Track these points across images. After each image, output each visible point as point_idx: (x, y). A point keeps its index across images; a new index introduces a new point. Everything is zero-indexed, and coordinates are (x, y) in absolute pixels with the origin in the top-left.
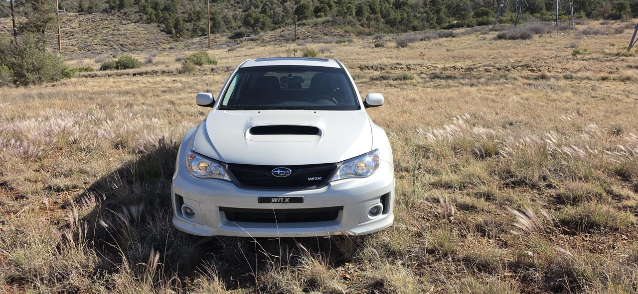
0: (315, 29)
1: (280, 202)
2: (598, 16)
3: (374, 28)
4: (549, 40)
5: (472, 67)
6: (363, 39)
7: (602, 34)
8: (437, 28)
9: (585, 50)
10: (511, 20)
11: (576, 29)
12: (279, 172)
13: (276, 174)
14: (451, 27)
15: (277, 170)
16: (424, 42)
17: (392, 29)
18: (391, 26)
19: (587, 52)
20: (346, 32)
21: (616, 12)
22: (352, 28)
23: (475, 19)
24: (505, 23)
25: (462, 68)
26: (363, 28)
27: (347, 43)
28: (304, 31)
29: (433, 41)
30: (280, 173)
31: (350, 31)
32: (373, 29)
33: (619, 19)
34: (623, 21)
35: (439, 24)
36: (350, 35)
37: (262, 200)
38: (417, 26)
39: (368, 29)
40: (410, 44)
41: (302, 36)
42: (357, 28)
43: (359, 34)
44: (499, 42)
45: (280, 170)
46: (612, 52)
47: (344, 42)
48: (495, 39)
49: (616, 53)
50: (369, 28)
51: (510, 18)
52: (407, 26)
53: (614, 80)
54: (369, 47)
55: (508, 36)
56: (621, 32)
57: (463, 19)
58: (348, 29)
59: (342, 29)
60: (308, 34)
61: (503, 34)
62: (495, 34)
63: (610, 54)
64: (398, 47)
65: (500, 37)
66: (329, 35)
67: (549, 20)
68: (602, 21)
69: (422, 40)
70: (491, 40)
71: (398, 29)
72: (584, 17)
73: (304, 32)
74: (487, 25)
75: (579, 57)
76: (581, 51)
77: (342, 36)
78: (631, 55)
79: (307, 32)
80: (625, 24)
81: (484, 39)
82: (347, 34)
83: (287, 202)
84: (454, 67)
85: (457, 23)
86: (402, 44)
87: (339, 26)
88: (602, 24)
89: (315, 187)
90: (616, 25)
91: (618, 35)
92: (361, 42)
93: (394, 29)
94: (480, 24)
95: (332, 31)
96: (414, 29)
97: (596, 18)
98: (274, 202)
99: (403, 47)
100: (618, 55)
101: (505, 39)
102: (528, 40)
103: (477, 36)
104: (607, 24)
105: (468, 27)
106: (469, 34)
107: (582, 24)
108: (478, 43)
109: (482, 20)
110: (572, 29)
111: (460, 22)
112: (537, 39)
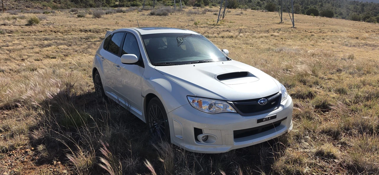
0: (18, 3)
1: (267, 120)
2: (190, 4)
3: (64, 4)
4: (177, 17)
6: (61, 11)
7: (198, 14)
8: (108, 6)
9: (199, 22)
10: (149, 4)
11: (184, 11)
12: (262, 102)
13: (261, 103)
14: (116, 6)
15: (261, 101)
16: (108, 15)
17: (76, 5)
18: (76, 3)
19: (200, 23)
20: (44, 6)
21: (198, 3)
22: (48, 3)
23: (129, 3)
24: (146, 6)
26: (56, 4)
27: (52, 14)
28: (9, 3)
29: (115, 15)
30: (263, 102)
31: (47, 5)
32: (64, 5)
33: (200, 6)
34: (202, 8)
35: (108, 4)
36: (47, 8)
37: (259, 121)
38: (92, 4)
39: (59, 4)
40: (102, 16)
41: (8, 7)
42: (51, 3)
43: (55, 8)
44: (153, 16)
45: (263, 100)
46: (211, 23)
47: (49, 13)
48: (150, 15)
49: (213, 24)
50: (60, 4)
51: (149, 3)
52: (86, 4)
53: (227, 37)
54: (73, 17)
55: (156, 13)
56: (205, 13)
57: (122, 2)
58: (45, 4)
59: (41, 4)
60: (13, 6)
61: (153, 12)
62: (149, 12)
63: (211, 25)
64: (95, 18)
65: (152, 14)
66: (31, 7)
67: (168, 5)
68: (192, 7)
69: (107, 14)
70: (147, 15)
71: (80, 5)
72: (184, 5)
73: (9, 4)
74: (137, 6)
75: (198, 26)
76: (198, 23)
77: (42, 9)
78: (219, 25)
79: (11, 5)
80: (203, 9)
81: (144, 15)
82: (45, 8)
85: (119, 4)
86: (97, 16)
87: (38, 2)
88: (194, 9)
89: (276, 108)
90: (200, 10)
91: (205, 15)
92: (62, 13)
93: (78, 5)
94: (133, 5)
95: (33, 5)
96: (91, 6)
97: (189, 5)
98: (264, 121)
99: (98, 18)
100: (214, 25)
101: (155, 15)
102: (167, 16)
103: (138, 13)
104: (196, 9)
105: (127, 7)
106: (131, 11)
107: (185, 8)
108: (142, 17)
109: (133, 3)
110: (183, 11)
111: (121, 3)
112: (170, 16)
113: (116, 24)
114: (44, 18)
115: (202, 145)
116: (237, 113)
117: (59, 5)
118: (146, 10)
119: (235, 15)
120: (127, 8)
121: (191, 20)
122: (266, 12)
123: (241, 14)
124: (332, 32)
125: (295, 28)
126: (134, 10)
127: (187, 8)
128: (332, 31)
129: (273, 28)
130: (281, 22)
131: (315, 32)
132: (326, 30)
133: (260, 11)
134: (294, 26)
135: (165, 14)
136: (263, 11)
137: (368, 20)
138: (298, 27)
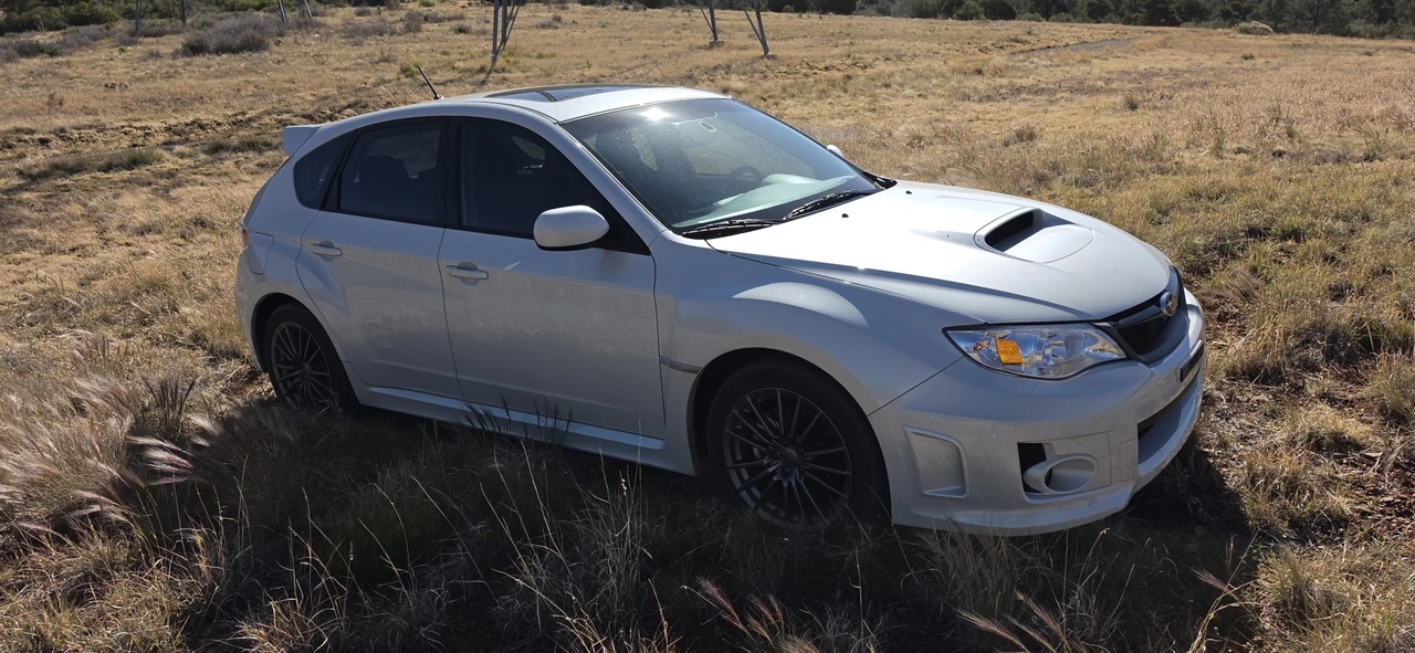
4: (308, 50)
5: (240, 118)
7: (392, 34)
9: (417, 66)
10: (155, 10)
11: (325, 25)
19: (424, 68)
23: (56, 10)
24: (144, 17)
25: (219, 124)
34: (391, 8)
44: (199, 60)
46: (468, 66)
48: (186, 54)
49: (478, 67)
55: (212, 47)
56: (418, 30)
61: (198, 42)
62: (177, 42)
63: (470, 70)
65: (194, 49)
68: (351, 9)
70: (175, 55)
74: (99, 22)
76: (414, 69)
78: (504, 70)
80: (401, 14)
81: (156, 55)
84: (193, 122)
88: (359, 14)
90: (389, 16)
91: (421, 35)
94: (81, 20)
100: (481, 70)
101: (209, 52)
102: (267, 53)
103: (122, 50)
104: (369, 13)
105: (51, 30)
106: (81, 45)
107: (323, 15)
108: (152, 65)
109: (78, 10)
110: (319, 25)
111: (16, 16)
112: (275, 48)
113: (49, 104)
116: (1129, 358)
118: (155, 35)
119: (537, 26)
120: (52, 33)
121: (381, 61)
122: (636, 9)
123: (556, 24)
124: (888, 62)
125: (773, 57)
126: (95, 38)
127: (333, 15)
128: (887, 59)
129: (701, 63)
130: (715, 44)
131: (839, 67)
132: (869, 58)
133: (618, 9)
134: (769, 54)
135: (253, 45)
136: (626, 9)
137: (960, 12)
138: (778, 54)
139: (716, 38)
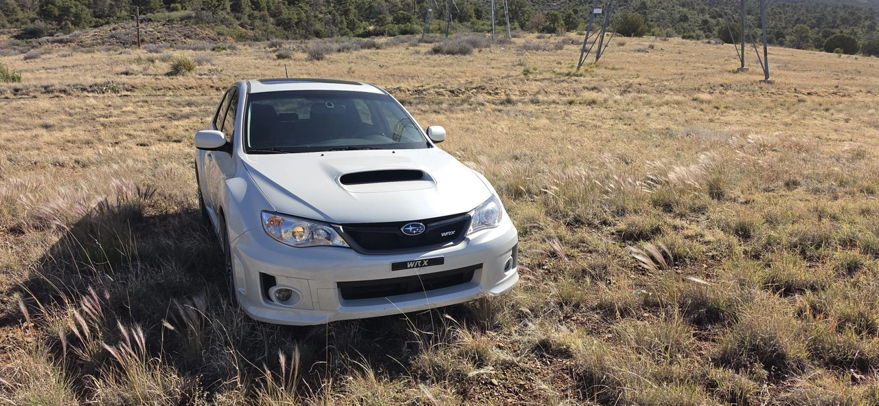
0: (169, 28)
1: (417, 266)
2: (532, 28)
3: (261, 30)
4: (491, 56)
5: (420, 88)
6: (250, 46)
7: (543, 50)
8: (350, 35)
9: (535, 69)
10: (439, 29)
11: (514, 43)
12: (411, 228)
13: (408, 231)
14: (367, 34)
15: (408, 226)
16: (342, 54)
17: (286, 33)
18: (285, 29)
19: (537, 71)
20: (220, 34)
21: (550, 24)
22: (228, 29)
23: (396, 26)
24: (432, 32)
25: (409, 91)
26: (244, 30)
27: (229, 51)
28: (151, 29)
29: (355, 53)
30: (413, 230)
31: (225, 32)
32: (260, 32)
33: (554, 33)
34: (558, 35)
35: (352, 30)
36: (226, 39)
37: (396, 267)
38: (321, 31)
39: (252, 31)
40: (327, 56)
41: (149, 37)
42: (235, 29)
43: (241, 38)
44: (436, 57)
45: (413, 226)
46: (562, 71)
47: (224, 49)
48: (431, 53)
49: (567, 72)
50: (253, 29)
51: (438, 27)
52: (307, 30)
53: (580, 103)
54: (268, 57)
55: (445, 50)
56: (561, 48)
57: (382, 25)
58: (222, 30)
59: (213, 29)
60: (159, 34)
61: (439, 47)
62: (430, 47)
63: (561, 74)
64: (311, 60)
65: (436, 51)
66: (193, 37)
67: (482, 31)
68: (537, 34)
69: (339, 51)
70: (425, 54)
71: (295, 34)
72: (519, 29)
73: (152, 32)
74: (412, 34)
75: (531, 77)
76: (531, 70)
77: (214, 40)
78: (581, 75)
79: (155, 32)
80: (560, 39)
81: (418, 53)
82: (222, 38)
83: (425, 266)
84: (398, 88)
85: (375, 30)
86: (316, 56)
87: (208, 25)
88: (539, 38)
90: (553, 39)
91: (559, 51)
92: (250, 50)
93: (290, 34)
94: (404, 32)
95: (197, 32)
96: (318, 34)
97: (530, 30)
98: (410, 268)
99: (318, 59)
100: (568, 74)
101: (442, 53)
102: (469, 56)
103: (407, 49)
104: (543, 38)
105: (390, 36)
106: (395, 44)
107: (519, 37)
108: (412, 58)
109: (405, 27)
110: (511, 43)
111: (378, 28)
112: (477, 54)
114: (208, 61)
115: (275, 307)
116: (351, 248)
117: (251, 33)
118: (427, 43)
119: (635, 51)
120: (389, 38)
121: (518, 65)
122: (716, 43)
123: (650, 50)
124: (869, 94)
125: (770, 82)
126: (403, 42)
127: (524, 37)
128: (869, 92)
129: (712, 82)
130: (742, 69)
131: (821, 94)
132: (853, 90)
133: (703, 43)
134: (769, 79)
135: (464, 52)
136: (709, 43)
138: (778, 80)
139: (743, 66)
